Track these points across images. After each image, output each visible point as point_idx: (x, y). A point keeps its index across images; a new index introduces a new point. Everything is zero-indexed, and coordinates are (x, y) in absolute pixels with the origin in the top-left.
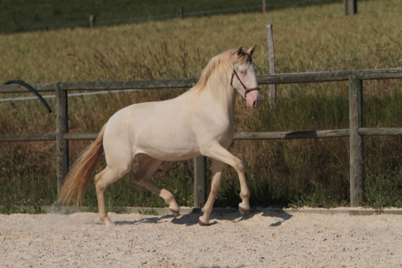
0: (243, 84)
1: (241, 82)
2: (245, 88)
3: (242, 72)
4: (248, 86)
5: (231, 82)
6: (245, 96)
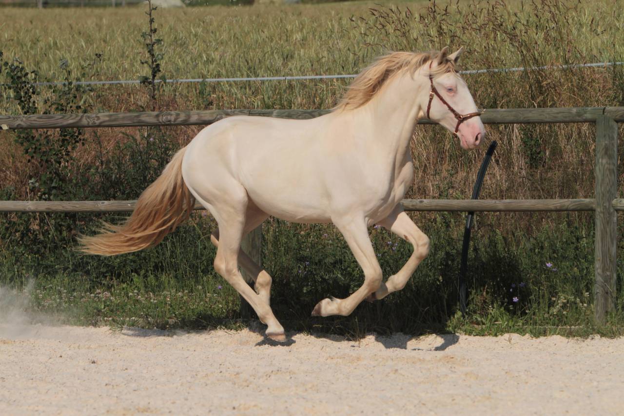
0: (453, 111)
1: (449, 107)
3: (450, 90)
4: (462, 111)
5: (426, 108)
6: (457, 130)
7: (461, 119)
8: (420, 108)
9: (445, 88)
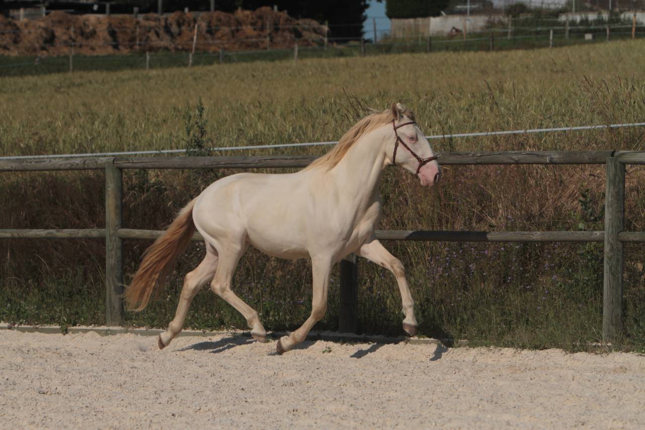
0: (415, 155)
1: (412, 153)
2: (418, 159)
3: (412, 138)
4: (423, 155)
5: (393, 155)
6: (418, 172)
7: (422, 163)
8: (385, 155)
9: (408, 137)
